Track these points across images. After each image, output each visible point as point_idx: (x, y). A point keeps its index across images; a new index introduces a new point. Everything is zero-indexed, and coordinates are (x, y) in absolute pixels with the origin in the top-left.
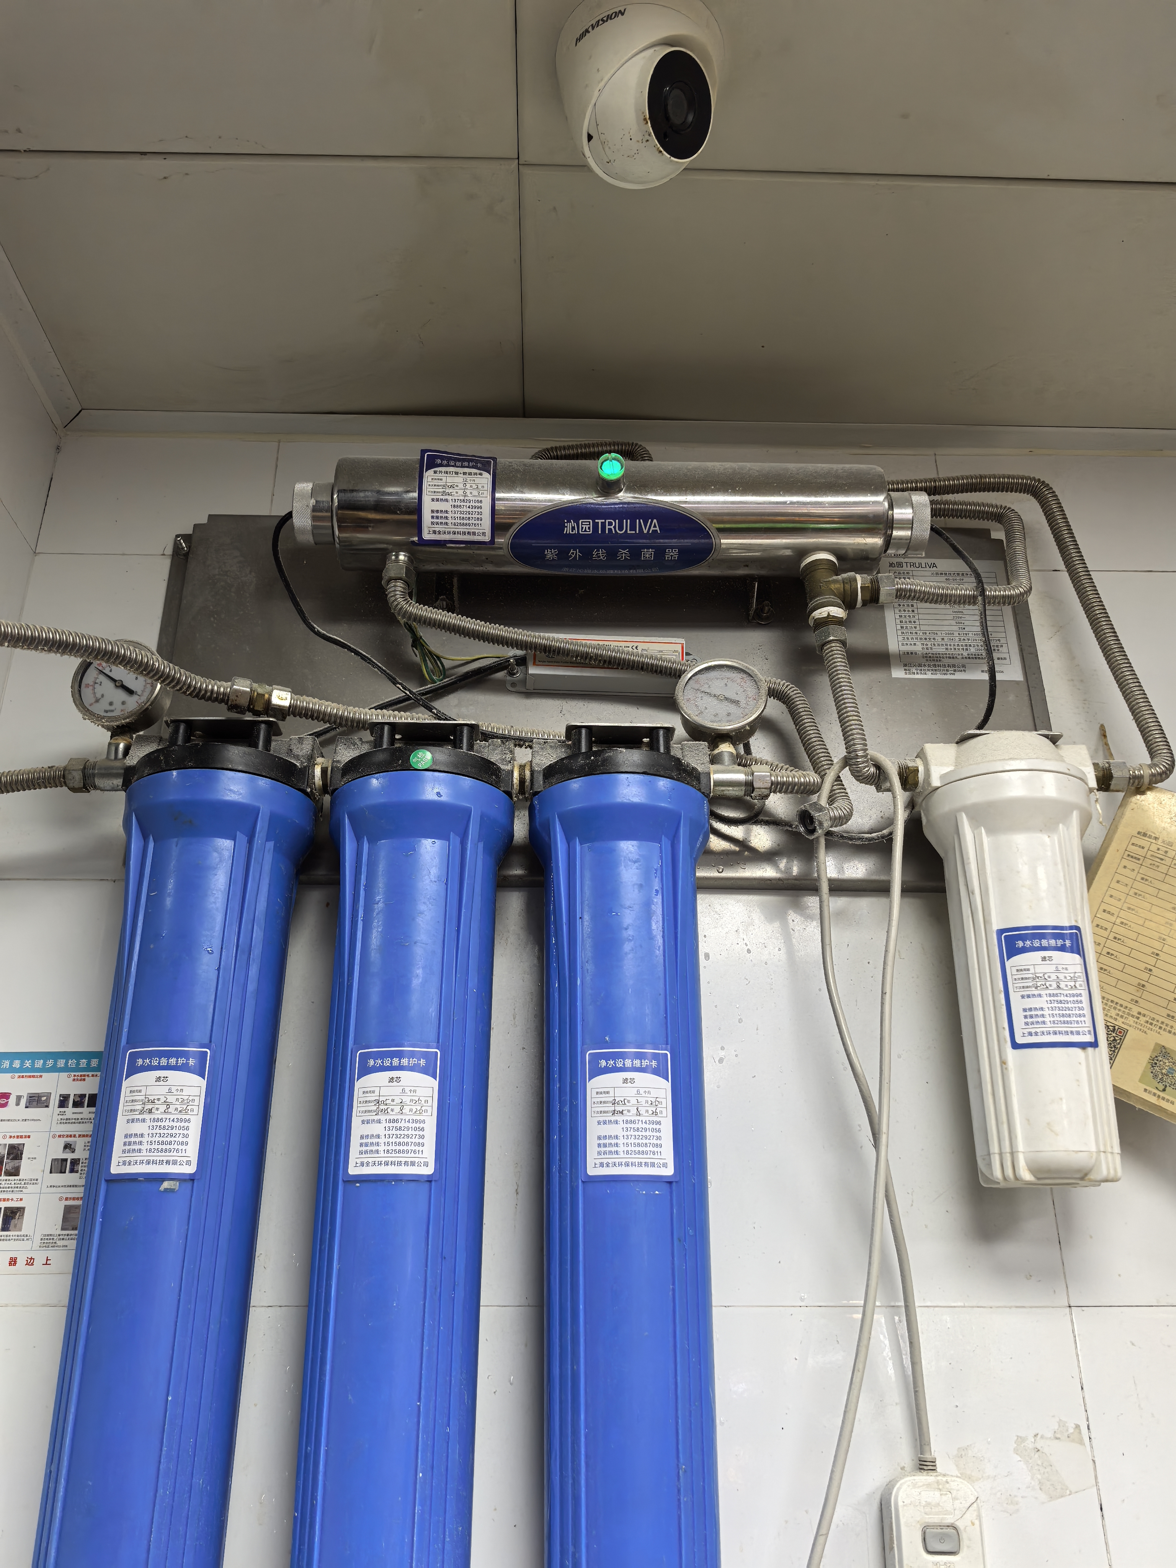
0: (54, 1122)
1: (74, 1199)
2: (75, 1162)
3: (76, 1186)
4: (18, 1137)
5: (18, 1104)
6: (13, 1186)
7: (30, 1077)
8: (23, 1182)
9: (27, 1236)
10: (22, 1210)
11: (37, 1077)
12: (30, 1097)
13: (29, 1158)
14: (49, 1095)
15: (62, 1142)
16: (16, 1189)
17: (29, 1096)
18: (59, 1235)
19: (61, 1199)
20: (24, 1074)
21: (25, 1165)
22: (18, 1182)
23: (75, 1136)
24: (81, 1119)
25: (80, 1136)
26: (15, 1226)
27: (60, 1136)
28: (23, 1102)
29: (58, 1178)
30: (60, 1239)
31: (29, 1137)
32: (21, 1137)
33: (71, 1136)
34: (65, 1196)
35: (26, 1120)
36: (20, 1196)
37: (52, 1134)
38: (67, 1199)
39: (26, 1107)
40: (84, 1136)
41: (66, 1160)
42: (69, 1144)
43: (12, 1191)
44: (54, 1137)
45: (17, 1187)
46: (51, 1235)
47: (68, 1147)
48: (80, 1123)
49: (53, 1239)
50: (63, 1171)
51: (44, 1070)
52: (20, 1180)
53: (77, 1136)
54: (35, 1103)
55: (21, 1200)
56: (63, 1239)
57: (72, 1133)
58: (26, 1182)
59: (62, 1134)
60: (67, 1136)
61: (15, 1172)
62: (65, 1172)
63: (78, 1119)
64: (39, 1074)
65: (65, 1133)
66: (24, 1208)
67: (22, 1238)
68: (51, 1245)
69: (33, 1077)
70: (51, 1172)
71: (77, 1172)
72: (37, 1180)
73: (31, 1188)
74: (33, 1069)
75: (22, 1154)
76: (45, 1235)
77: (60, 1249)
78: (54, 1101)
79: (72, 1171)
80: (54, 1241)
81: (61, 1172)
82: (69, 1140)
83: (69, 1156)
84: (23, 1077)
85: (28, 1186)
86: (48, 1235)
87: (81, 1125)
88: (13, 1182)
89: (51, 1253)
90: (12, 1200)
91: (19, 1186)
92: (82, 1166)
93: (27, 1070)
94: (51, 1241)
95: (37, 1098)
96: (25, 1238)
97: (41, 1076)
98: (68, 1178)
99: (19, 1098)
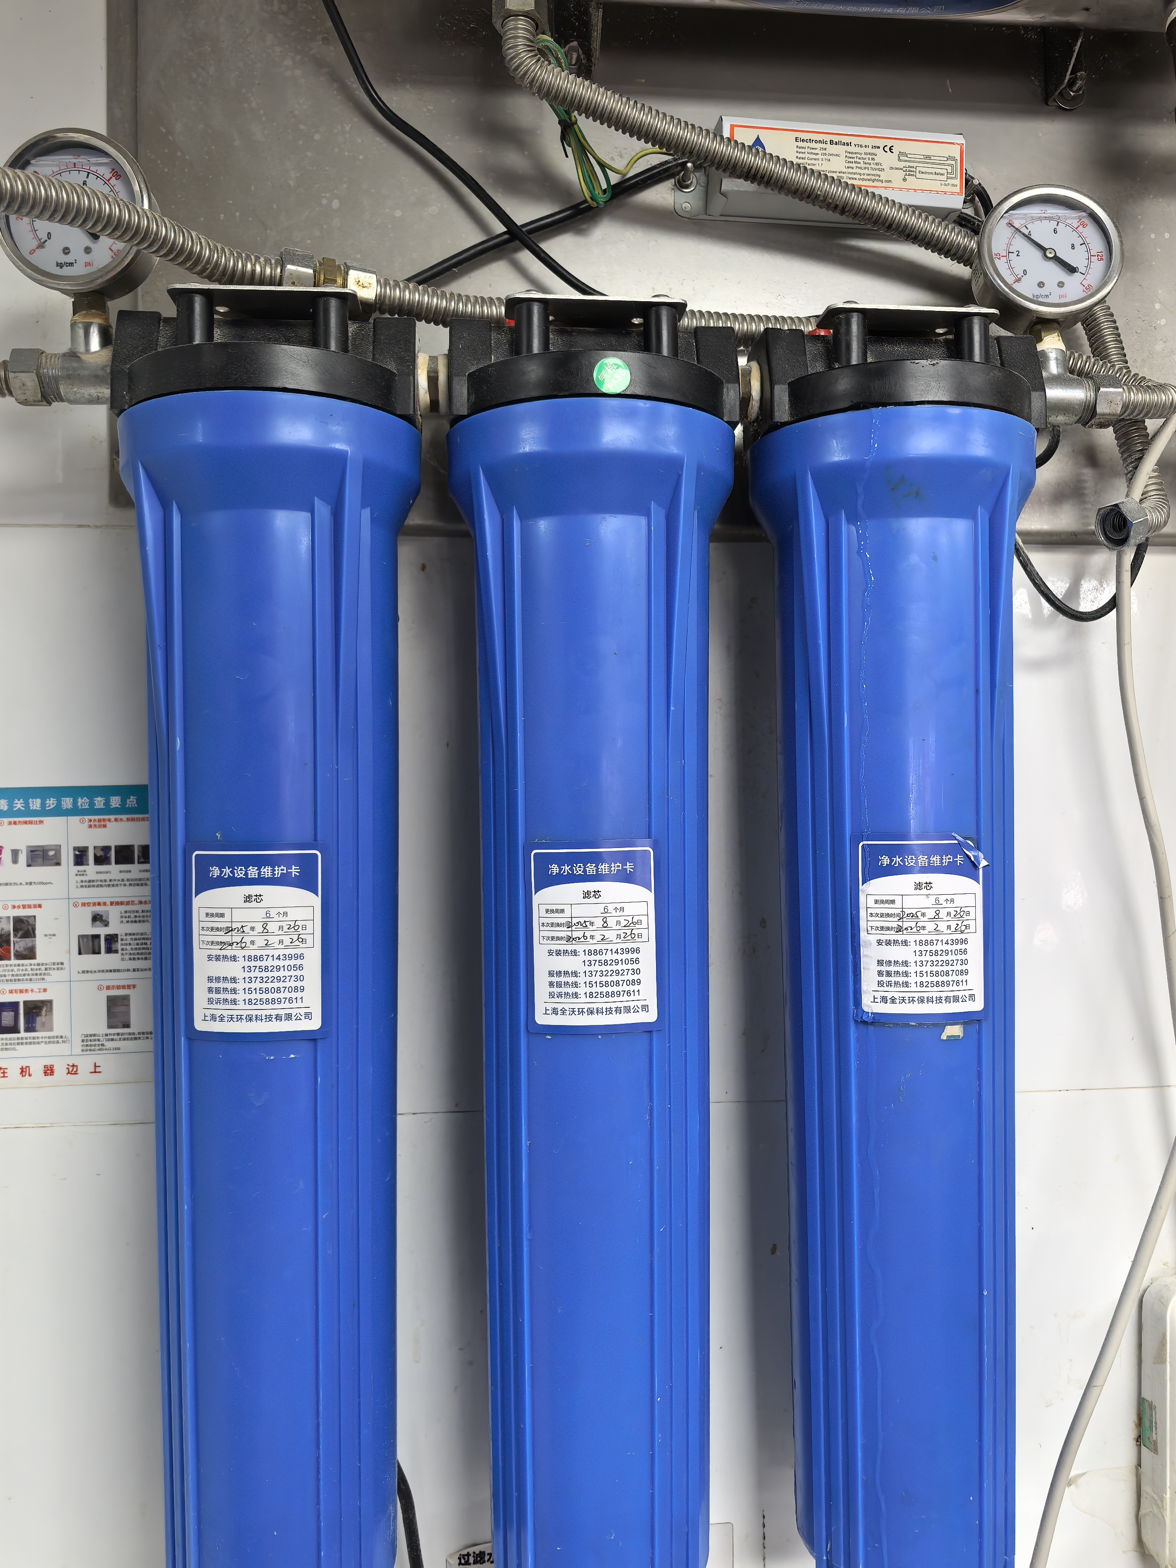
0: (73, 885)
1: (118, 987)
2: (111, 939)
3: (118, 971)
4: (24, 907)
5: (15, 861)
6: (30, 972)
7: (25, 823)
8: (43, 968)
9: (61, 1037)
10: (49, 1004)
11: (36, 823)
12: (32, 851)
13: (46, 935)
14: (58, 849)
15: (88, 912)
16: (35, 977)
17: (28, 849)
18: (107, 1035)
19: (100, 988)
20: (17, 819)
21: (40, 942)
22: (36, 967)
23: (105, 904)
24: (110, 880)
25: (112, 903)
26: (43, 1025)
27: (84, 905)
28: (23, 858)
29: (91, 961)
30: (109, 1040)
31: (40, 906)
32: (29, 906)
33: (99, 904)
34: (105, 984)
35: (31, 884)
36: (42, 986)
37: (72, 902)
38: (108, 988)
39: (29, 865)
40: (117, 903)
41: (97, 937)
42: (98, 915)
43: (31, 980)
44: (75, 905)
45: (36, 975)
46: (94, 1035)
47: (97, 918)
48: (109, 886)
49: (99, 1040)
50: (97, 950)
51: (44, 812)
52: (38, 965)
53: (108, 903)
54: (40, 860)
55: (45, 990)
56: (112, 1040)
57: (101, 900)
58: (48, 966)
59: (86, 901)
60: (94, 904)
61: (29, 954)
62: (99, 953)
63: (105, 881)
64: (38, 819)
65: (91, 901)
66: (50, 1002)
67: (56, 1040)
68: (97, 1048)
69: (31, 822)
70: (80, 953)
71: (116, 952)
72: (62, 964)
73: (55, 975)
74: (28, 812)
75: (34, 930)
76: (87, 1036)
77: (109, 1052)
78: (67, 857)
79: (109, 950)
80: (100, 1043)
81: (94, 953)
82: (97, 909)
83: (102, 931)
84: (15, 823)
85: (51, 972)
86: (91, 1035)
87: (112, 888)
88: (29, 968)
89: (99, 1059)
90: (32, 991)
91: (38, 972)
92: (122, 945)
93: (19, 813)
94: (97, 1043)
95: (41, 853)
96: (60, 1040)
97: (41, 822)
98: (104, 960)
99: (15, 853)
